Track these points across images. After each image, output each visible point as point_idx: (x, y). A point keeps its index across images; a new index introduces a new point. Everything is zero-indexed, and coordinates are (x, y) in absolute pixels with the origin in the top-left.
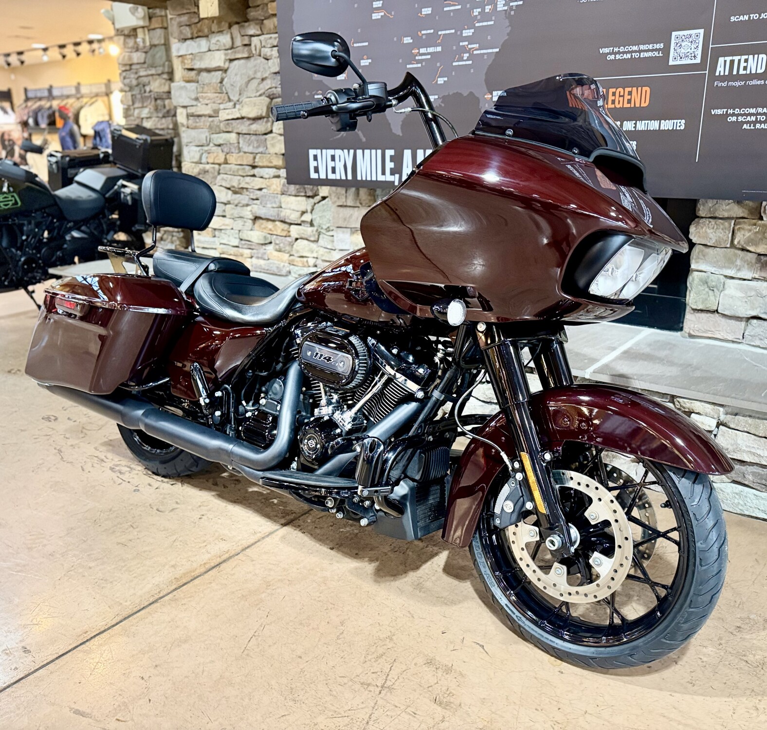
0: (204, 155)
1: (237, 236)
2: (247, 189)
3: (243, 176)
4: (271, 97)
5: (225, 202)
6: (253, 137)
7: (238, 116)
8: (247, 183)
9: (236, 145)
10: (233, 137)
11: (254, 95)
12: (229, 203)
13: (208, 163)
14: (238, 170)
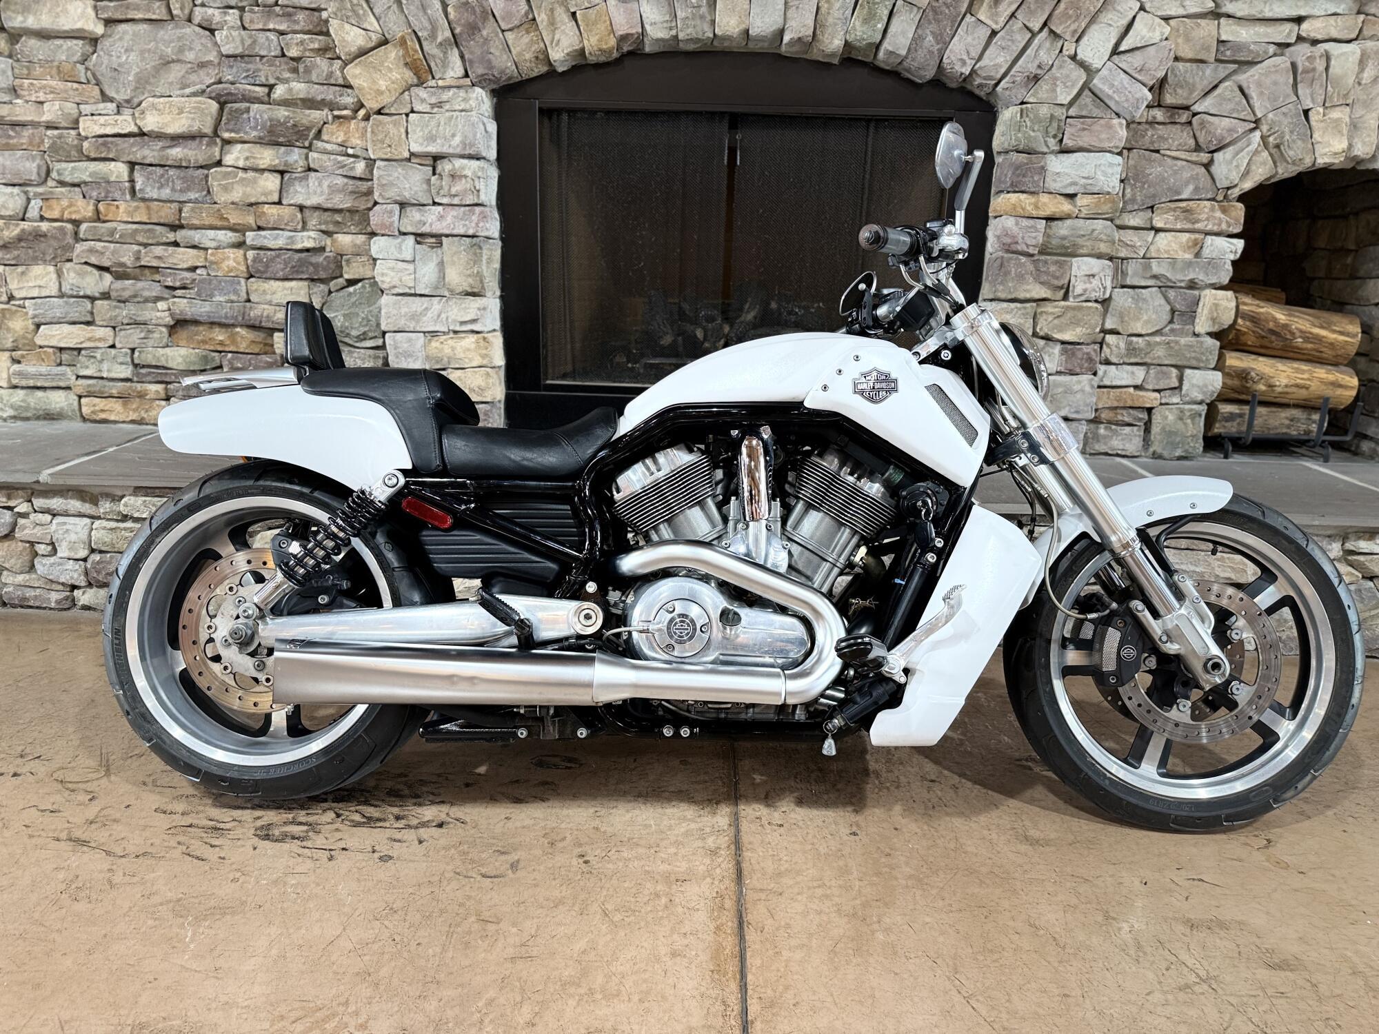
0: (33, 202)
1: (129, 359)
2: (156, 269)
3: (146, 245)
4: (222, 100)
5: (97, 295)
6: (171, 172)
7: (135, 130)
8: (159, 258)
9: (127, 184)
10: (118, 170)
11: (179, 92)
12: (106, 296)
13: (42, 218)
14: (136, 231)
